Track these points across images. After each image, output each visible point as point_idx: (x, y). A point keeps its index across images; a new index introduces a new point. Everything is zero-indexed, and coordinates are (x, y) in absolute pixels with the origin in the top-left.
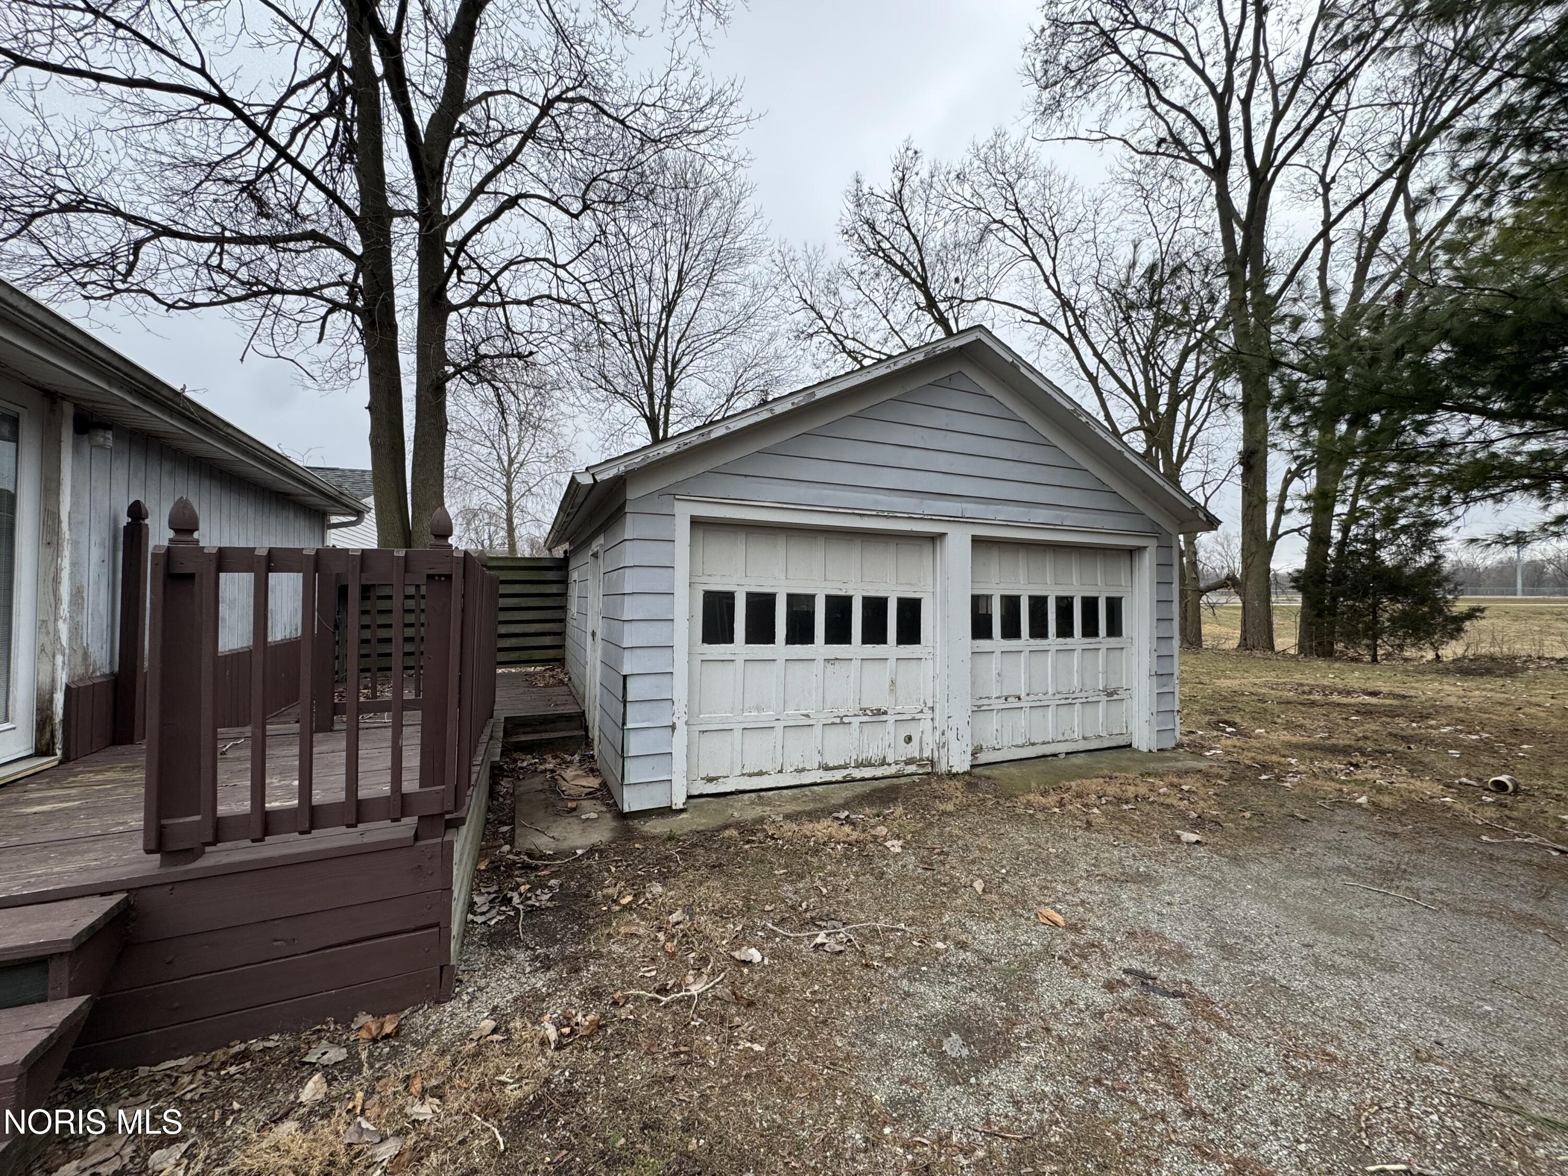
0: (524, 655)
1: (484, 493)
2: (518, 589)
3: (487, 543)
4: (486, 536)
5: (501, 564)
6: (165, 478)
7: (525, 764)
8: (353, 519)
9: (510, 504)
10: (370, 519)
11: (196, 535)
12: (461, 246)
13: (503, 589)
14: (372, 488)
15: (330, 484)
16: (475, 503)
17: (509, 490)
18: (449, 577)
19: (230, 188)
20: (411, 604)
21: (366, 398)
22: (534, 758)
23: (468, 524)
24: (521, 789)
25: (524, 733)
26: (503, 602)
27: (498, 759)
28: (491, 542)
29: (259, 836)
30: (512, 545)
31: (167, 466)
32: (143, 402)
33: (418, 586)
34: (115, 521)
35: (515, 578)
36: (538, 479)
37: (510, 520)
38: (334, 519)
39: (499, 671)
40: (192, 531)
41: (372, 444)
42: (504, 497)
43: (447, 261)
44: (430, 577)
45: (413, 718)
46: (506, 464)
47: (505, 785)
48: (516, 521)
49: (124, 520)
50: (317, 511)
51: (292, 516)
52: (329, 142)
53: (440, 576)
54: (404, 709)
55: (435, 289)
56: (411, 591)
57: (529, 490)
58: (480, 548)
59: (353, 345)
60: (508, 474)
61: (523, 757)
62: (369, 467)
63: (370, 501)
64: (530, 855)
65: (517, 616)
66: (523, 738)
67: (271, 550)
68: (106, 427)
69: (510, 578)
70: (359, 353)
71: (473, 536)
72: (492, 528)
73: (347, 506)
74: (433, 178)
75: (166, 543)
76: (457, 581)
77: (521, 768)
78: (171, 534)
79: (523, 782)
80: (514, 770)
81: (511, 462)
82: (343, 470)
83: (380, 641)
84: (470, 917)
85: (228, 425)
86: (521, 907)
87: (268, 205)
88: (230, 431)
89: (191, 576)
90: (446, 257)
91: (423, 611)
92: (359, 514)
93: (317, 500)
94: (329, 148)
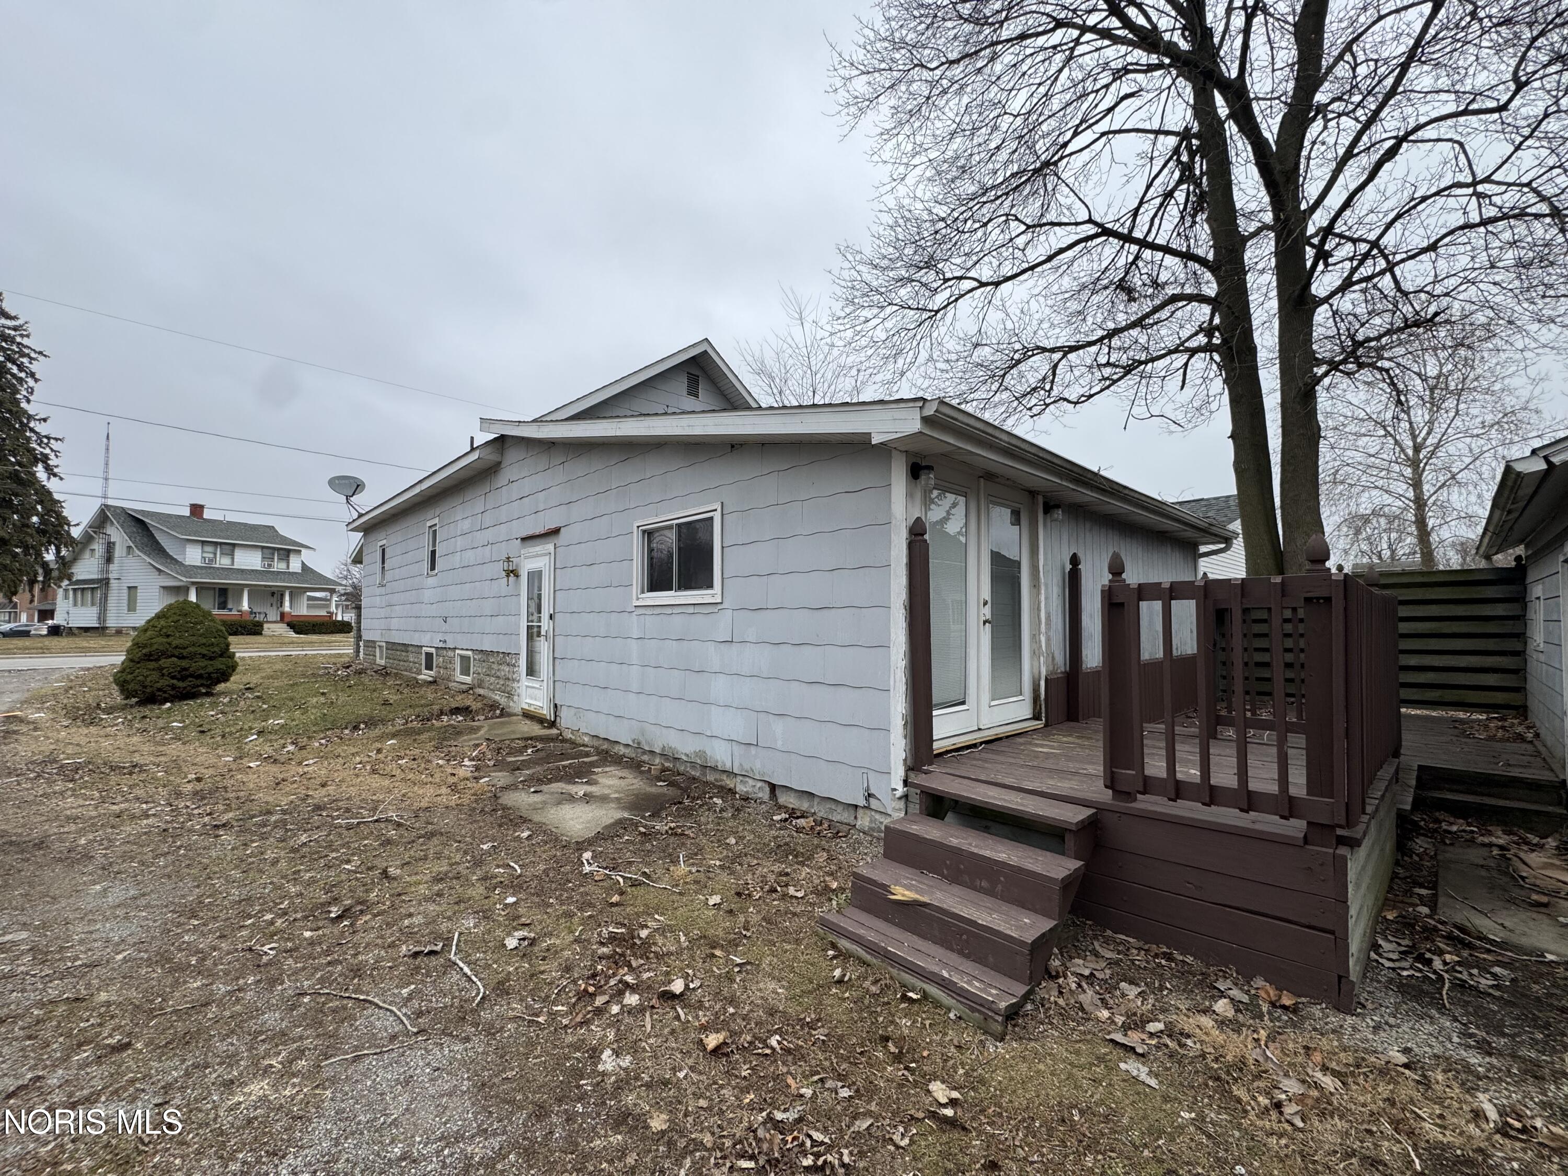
0: (1449, 695)
1: (1375, 492)
2: (1434, 610)
3: (1386, 554)
4: (1385, 546)
5: (1405, 580)
6: (1088, 534)
7: (1455, 828)
8: (1223, 546)
9: (1420, 503)
10: (1239, 545)
11: (1124, 576)
12: (1327, 231)
13: (1403, 611)
14: (1238, 511)
15: (1196, 516)
16: (1365, 508)
17: (1417, 484)
18: (1328, 600)
19: (1108, 291)
20: (1288, 628)
21: (1228, 428)
22: (1469, 825)
23: (1358, 532)
24: (1448, 855)
25: (1451, 791)
26: (1404, 627)
27: (1408, 807)
28: (1393, 552)
29: (1173, 797)
30: (1427, 553)
31: (1088, 525)
32: (1077, 485)
33: (1294, 610)
34: (1063, 568)
35: (1433, 597)
36: (1468, 460)
37: (1421, 522)
38: (1203, 549)
39: (1403, 710)
40: (1120, 574)
41: (1236, 470)
42: (1411, 494)
43: (1310, 252)
44: (1308, 600)
45: (1298, 741)
46: (1410, 452)
47: (1421, 844)
48: (1431, 523)
49: (1068, 567)
50: (1189, 543)
51: (1169, 551)
52: (1181, 207)
53: (1318, 598)
54: (1288, 731)
55: (1297, 293)
56: (1288, 614)
57: (1453, 477)
58: (1376, 561)
59: (1211, 380)
60: (1415, 463)
61: (1452, 820)
62: (1235, 492)
63: (1236, 526)
64: (1462, 929)
65: (1434, 644)
66: (1449, 796)
67: (1172, 583)
68: (1057, 506)
69: (1420, 597)
70: (1218, 385)
71: (1364, 546)
72: (1394, 535)
73: (1216, 535)
74: (1288, 180)
75: (1107, 583)
76: (1338, 604)
77: (1449, 832)
78: (1110, 576)
79: (1451, 849)
80: (1435, 831)
81: (1417, 449)
82: (1207, 500)
83: (1258, 664)
84: (1373, 955)
85: (1125, 487)
86: (1446, 976)
87: (1134, 290)
88: (1127, 492)
89: (1122, 604)
90: (1308, 248)
91: (1302, 635)
92: (1227, 540)
93: (1190, 534)
94: (1181, 213)
